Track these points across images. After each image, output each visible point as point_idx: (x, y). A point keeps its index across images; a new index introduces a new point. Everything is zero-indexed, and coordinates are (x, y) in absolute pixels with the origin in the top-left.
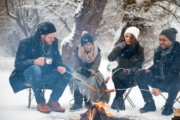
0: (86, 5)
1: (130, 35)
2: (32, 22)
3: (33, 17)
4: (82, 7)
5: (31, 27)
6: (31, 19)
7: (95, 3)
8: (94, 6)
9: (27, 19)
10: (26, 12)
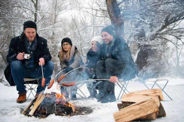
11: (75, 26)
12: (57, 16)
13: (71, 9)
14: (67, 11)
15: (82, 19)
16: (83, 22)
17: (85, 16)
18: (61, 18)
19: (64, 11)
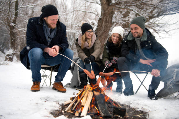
0: (99, 26)
1: (118, 35)
2: (72, 42)
3: (73, 39)
4: (97, 27)
5: (71, 44)
6: (72, 40)
7: (105, 24)
8: (104, 26)
9: (70, 40)
10: (69, 36)
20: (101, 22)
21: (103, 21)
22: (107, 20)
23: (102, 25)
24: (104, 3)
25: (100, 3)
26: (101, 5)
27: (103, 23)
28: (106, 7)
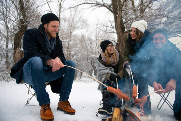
11: (83, 41)
12: (72, 32)
13: (82, 29)
14: (79, 30)
15: (88, 36)
16: (89, 38)
17: (91, 34)
18: (74, 35)
19: (76, 30)
20: (118, 47)
21: (119, 45)
22: (122, 44)
23: (119, 48)
24: (120, 31)
25: (116, 32)
26: (117, 34)
27: (119, 47)
28: (121, 34)
